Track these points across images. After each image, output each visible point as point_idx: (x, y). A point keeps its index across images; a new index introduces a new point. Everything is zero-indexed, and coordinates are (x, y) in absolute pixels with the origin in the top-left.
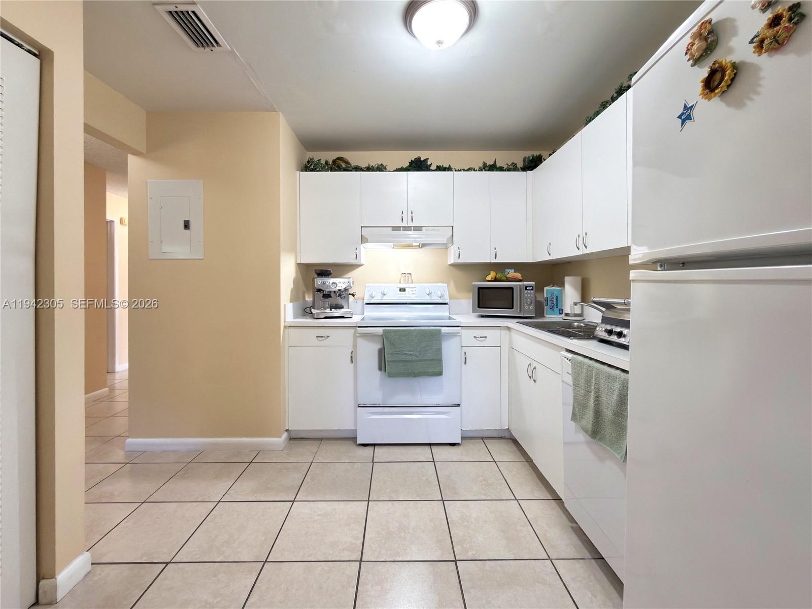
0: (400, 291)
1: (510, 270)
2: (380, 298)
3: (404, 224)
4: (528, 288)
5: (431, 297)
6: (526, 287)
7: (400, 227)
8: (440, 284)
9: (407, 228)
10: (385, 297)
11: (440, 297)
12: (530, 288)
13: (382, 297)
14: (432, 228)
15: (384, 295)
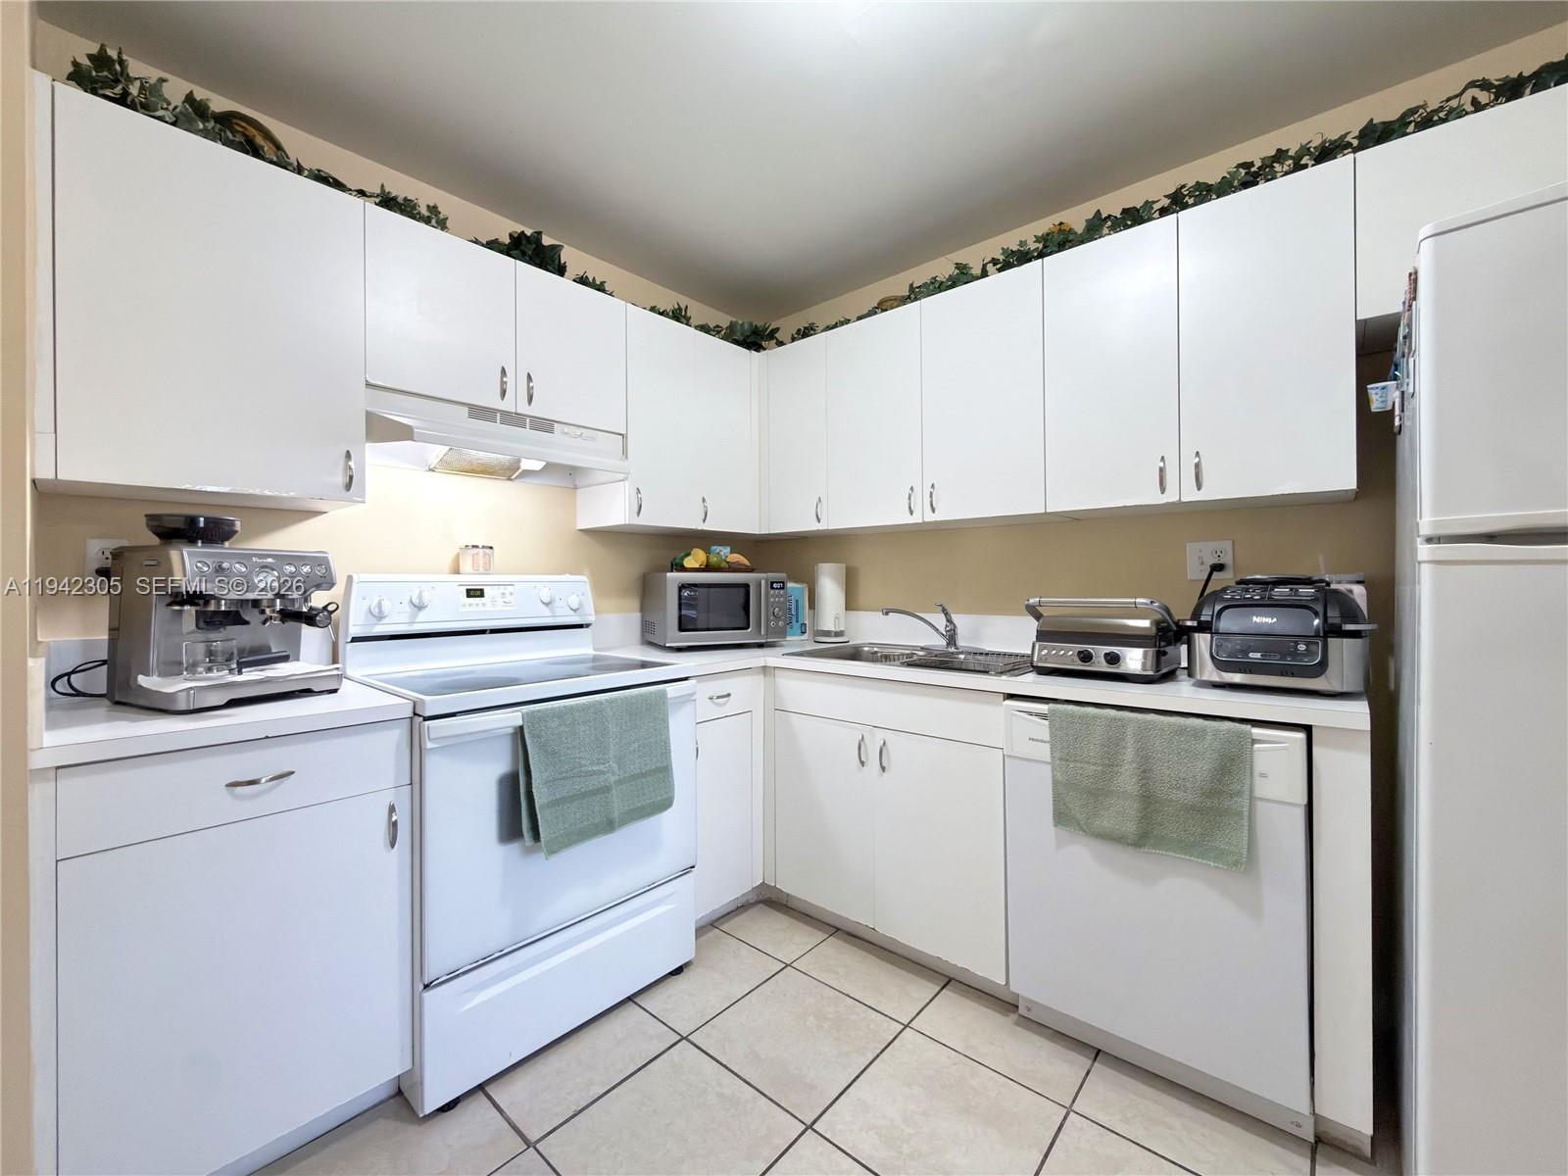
0: (469, 596)
1: (721, 548)
2: (405, 618)
3: (507, 405)
4: (775, 586)
5: (552, 611)
6: (772, 583)
7: (494, 411)
8: (567, 577)
9: (513, 419)
10: (422, 616)
11: (575, 611)
12: (778, 585)
13: (415, 616)
14: (579, 431)
15: (420, 607)
